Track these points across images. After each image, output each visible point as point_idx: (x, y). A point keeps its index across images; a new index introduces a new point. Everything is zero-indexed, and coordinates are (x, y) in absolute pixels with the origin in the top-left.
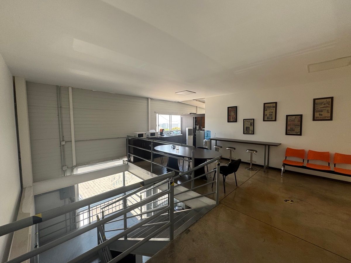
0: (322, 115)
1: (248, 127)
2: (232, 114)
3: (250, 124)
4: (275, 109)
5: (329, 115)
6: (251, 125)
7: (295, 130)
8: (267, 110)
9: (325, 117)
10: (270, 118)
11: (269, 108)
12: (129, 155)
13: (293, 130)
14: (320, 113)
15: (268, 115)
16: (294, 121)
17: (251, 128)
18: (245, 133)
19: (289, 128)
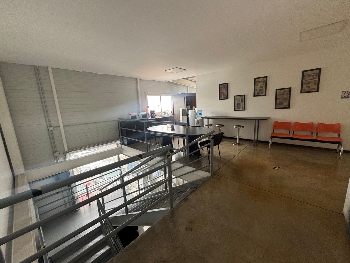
0: (309, 87)
1: (239, 104)
2: (224, 91)
3: (240, 100)
4: (265, 83)
5: (316, 86)
6: (242, 101)
7: (284, 103)
8: (257, 85)
9: (312, 89)
10: (260, 93)
11: (259, 83)
12: (122, 138)
13: (281, 103)
14: (308, 85)
15: (258, 91)
16: (283, 94)
17: (242, 104)
18: (236, 110)
19: (278, 102)
